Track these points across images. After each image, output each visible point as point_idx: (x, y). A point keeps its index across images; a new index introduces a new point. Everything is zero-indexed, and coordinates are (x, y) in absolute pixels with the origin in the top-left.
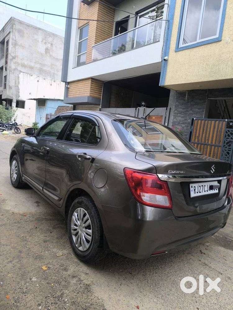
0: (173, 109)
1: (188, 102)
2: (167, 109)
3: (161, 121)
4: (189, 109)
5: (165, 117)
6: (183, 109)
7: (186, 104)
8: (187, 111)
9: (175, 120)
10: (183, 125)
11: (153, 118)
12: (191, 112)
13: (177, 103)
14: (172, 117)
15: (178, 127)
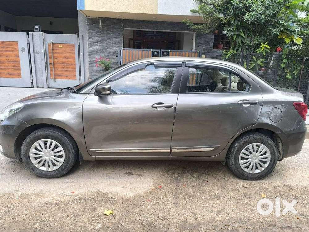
0: (87, 37)
1: (103, 31)
2: (78, 37)
3: (72, 50)
4: (106, 38)
5: (79, 46)
6: (99, 37)
7: (101, 32)
8: (103, 40)
9: (91, 49)
10: (103, 55)
11: (60, 46)
12: (109, 41)
13: (90, 31)
14: (87, 46)
15: (97, 56)
